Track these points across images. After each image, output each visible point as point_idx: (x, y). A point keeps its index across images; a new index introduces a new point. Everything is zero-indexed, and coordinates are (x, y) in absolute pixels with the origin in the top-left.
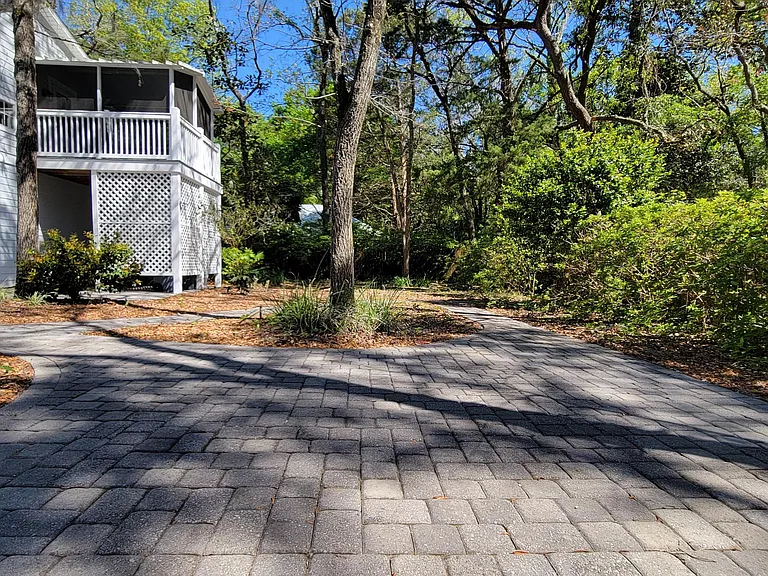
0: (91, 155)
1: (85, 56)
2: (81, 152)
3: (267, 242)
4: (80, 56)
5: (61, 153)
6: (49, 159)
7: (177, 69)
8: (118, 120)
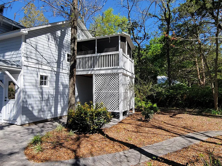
0: (91, 69)
1: (92, 36)
2: (89, 68)
3: (155, 97)
4: (91, 37)
5: (83, 69)
6: (79, 71)
7: (121, 35)
8: (100, 56)
